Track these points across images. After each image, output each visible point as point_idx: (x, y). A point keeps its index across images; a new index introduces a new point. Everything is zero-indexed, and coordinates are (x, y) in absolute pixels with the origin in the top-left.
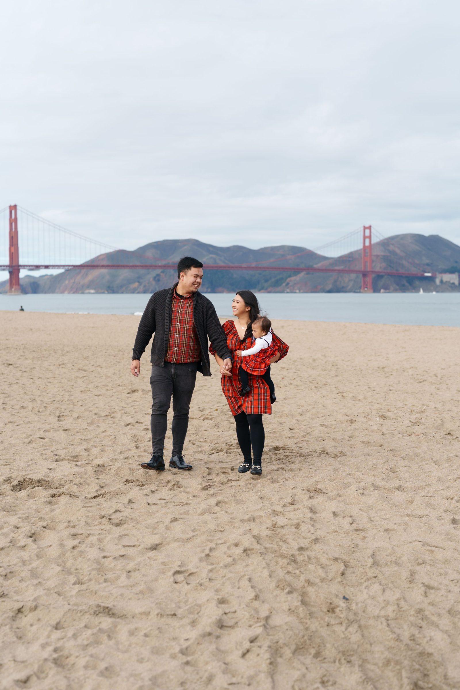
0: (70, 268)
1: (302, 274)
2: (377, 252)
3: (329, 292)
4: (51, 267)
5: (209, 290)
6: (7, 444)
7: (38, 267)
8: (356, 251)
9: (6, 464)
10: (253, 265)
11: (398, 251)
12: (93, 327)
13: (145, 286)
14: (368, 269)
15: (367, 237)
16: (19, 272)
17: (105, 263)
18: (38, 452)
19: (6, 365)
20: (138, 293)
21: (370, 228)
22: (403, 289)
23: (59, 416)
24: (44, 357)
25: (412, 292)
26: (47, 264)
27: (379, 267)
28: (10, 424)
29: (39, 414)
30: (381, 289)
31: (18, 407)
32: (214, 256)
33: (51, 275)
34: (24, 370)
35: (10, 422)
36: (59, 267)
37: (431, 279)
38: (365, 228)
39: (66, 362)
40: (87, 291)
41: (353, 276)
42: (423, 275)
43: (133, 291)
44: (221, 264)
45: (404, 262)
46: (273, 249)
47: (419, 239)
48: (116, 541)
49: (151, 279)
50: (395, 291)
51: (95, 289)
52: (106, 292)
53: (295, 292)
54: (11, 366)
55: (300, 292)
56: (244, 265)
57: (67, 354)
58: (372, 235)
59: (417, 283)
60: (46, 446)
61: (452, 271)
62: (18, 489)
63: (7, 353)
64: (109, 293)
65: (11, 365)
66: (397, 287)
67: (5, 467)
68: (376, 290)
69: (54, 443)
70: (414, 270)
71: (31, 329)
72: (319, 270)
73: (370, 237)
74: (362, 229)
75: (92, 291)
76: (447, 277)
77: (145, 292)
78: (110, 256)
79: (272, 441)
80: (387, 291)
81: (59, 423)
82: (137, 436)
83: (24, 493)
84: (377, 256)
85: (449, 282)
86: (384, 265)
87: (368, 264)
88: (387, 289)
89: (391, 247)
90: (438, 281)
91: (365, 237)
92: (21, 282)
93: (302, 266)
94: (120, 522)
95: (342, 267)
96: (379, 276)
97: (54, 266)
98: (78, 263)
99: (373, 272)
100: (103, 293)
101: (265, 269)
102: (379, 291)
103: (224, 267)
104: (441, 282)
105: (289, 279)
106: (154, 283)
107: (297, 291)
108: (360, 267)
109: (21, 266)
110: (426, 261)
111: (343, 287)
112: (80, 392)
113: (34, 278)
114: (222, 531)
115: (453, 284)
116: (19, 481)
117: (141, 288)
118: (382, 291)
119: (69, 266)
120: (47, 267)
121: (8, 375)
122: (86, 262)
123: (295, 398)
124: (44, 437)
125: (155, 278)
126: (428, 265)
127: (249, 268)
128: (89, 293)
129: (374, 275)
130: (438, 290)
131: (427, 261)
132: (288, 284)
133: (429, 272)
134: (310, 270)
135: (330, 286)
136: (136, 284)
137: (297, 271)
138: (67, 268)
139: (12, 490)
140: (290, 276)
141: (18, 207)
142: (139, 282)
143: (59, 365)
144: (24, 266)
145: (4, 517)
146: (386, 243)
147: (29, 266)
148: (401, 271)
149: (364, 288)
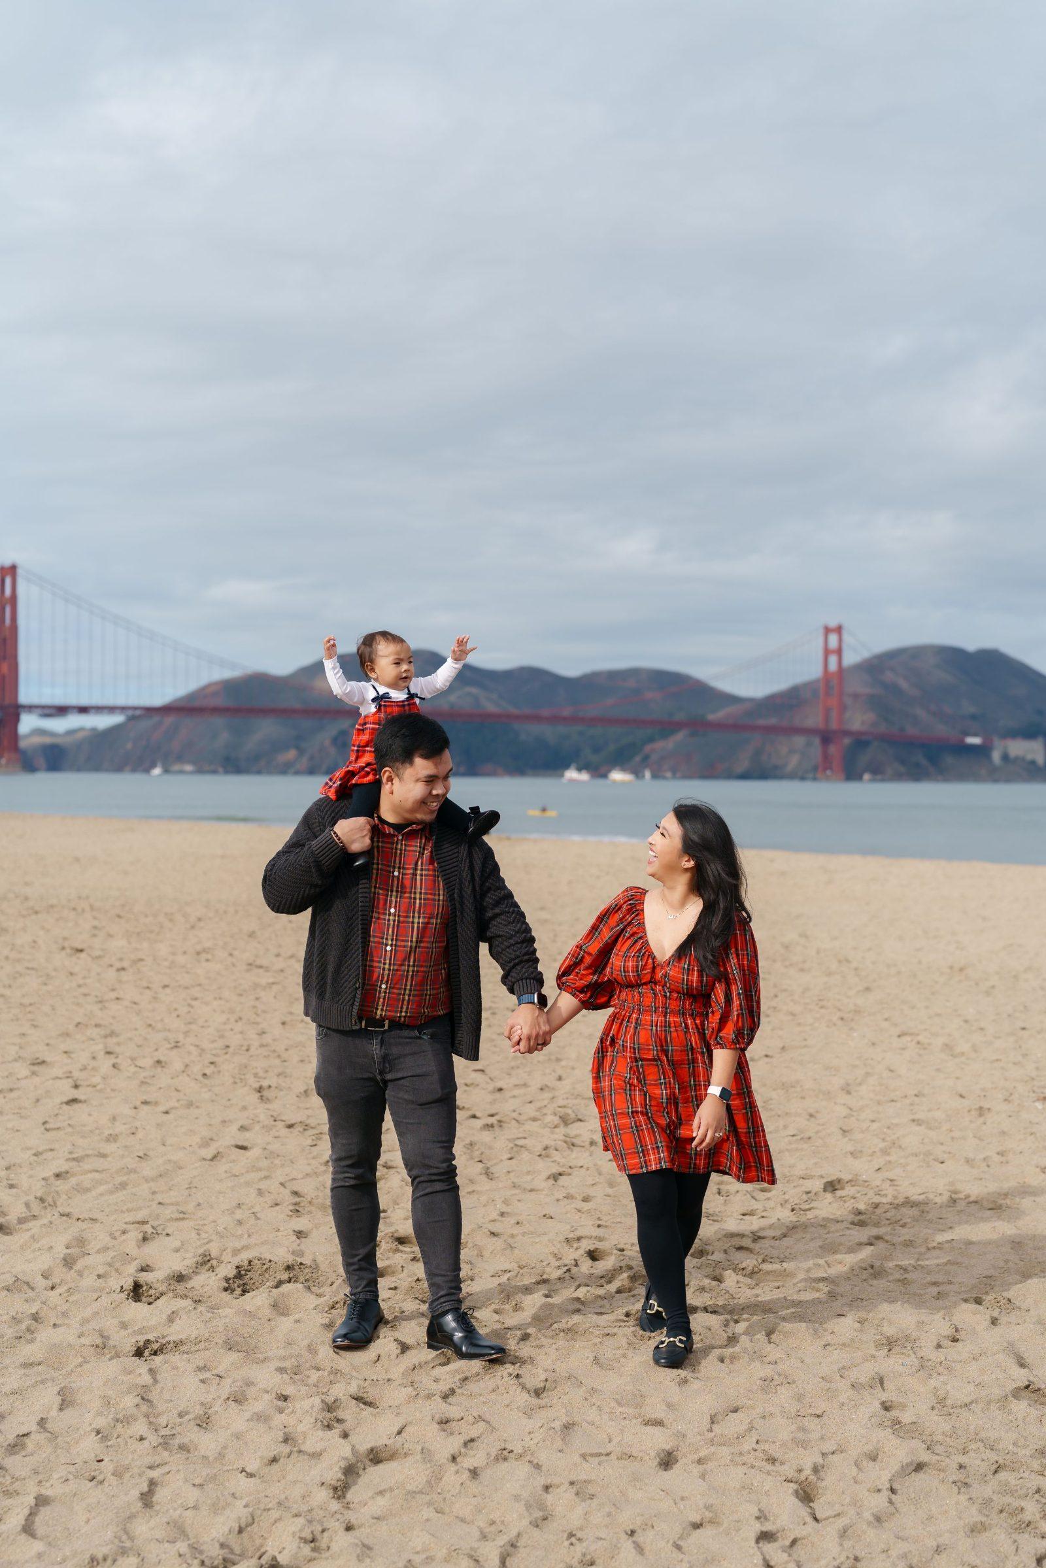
0: (138, 713)
1: (680, 736)
2: (855, 685)
3: (745, 776)
4: (93, 711)
5: (462, 769)
6: (160, 1161)
7: (61, 710)
8: (808, 685)
9: (181, 1216)
10: (566, 712)
11: (904, 684)
12: (223, 857)
13: (312, 758)
14: (834, 725)
15: (833, 652)
16: (16, 720)
17: (220, 702)
18: (247, 1184)
19: (68, 951)
20: (297, 773)
21: (839, 630)
22: (916, 773)
23: (260, 1090)
24: (152, 932)
25: (937, 780)
26: (84, 702)
27: (859, 720)
28: (146, 1108)
29: (206, 1081)
30: (865, 771)
31: (147, 1062)
32: (474, 690)
33: (94, 730)
34: (118, 965)
35: (145, 1103)
36: (112, 709)
37: (982, 752)
38: (827, 630)
39: (208, 944)
40: (176, 767)
41: (799, 741)
42: (963, 741)
43: (285, 769)
44: (490, 707)
45: (920, 712)
46: (613, 675)
47: (953, 657)
48: (559, 1443)
49: (327, 742)
50: (898, 777)
51: (194, 763)
52: (221, 770)
53: (664, 778)
54: (83, 955)
55: (674, 777)
56: (545, 712)
57: (202, 924)
58: (845, 647)
59: (949, 760)
60: (260, 1170)
61: (1029, 733)
62: (239, 1287)
63: (57, 920)
64: (227, 772)
65: (81, 951)
66: (902, 769)
67: (181, 1223)
68: (851, 774)
69: (277, 1161)
70: (941, 730)
71: (77, 860)
72: (719, 726)
73: (839, 652)
74: (821, 632)
75: (189, 768)
76: (1018, 748)
77: (311, 771)
78: (231, 687)
79: (816, 1164)
80: (879, 777)
81: (267, 1106)
82: (475, 1144)
83: (258, 1300)
84: (856, 696)
85: (1023, 759)
86: (870, 717)
87: (834, 714)
88: (878, 772)
89: (889, 676)
90: (996, 756)
91: (827, 652)
92: (23, 744)
93: (680, 716)
94: (542, 1385)
95: (773, 721)
96: (861, 742)
97: (99, 709)
98: (158, 701)
99: (847, 733)
100: (214, 772)
101: (594, 721)
102: (859, 778)
103: (498, 716)
104: (1005, 757)
105: (648, 748)
106: (333, 751)
107: (669, 774)
108: (813, 718)
109: (24, 707)
110: (968, 708)
111: (776, 767)
112: (281, 1026)
113: (52, 734)
114: (819, 1416)
115: (1033, 763)
116: (237, 1267)
117: (304, 762)
118: (866, 776)
119: (135, 708)
120: (83, 710)
121: (84, 978)
122: (176, 701)
123: (805, 1046)
124: (245, 1144)
125: (335, 741)
126: (973, 717)
127: (555, 719)
128: (182, 772)
129: (847, 741)
130: (995, 775)
131: (972, 710)
132: (646, 758)
133: (975, 735)
134: (697, 725)
135: (743, 765)
136: (291, 754)
137: (667, 727)
138: (130, 713)
139: (226, 1289)
140: (651, 740)
141: (20, 571)
142: (297, 748)
143: (198, 953)
144: (30, 708)
145: (237, 1368)
146: (876, 666)
147: (43, 707)
148: (911, 730)
149: (825, 769)
